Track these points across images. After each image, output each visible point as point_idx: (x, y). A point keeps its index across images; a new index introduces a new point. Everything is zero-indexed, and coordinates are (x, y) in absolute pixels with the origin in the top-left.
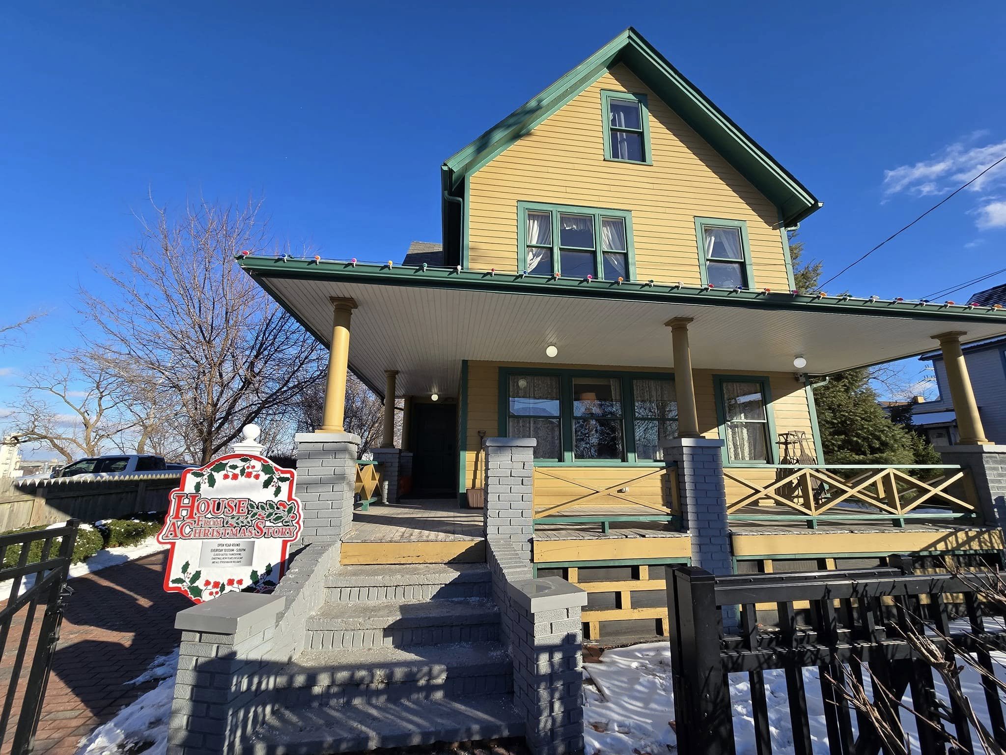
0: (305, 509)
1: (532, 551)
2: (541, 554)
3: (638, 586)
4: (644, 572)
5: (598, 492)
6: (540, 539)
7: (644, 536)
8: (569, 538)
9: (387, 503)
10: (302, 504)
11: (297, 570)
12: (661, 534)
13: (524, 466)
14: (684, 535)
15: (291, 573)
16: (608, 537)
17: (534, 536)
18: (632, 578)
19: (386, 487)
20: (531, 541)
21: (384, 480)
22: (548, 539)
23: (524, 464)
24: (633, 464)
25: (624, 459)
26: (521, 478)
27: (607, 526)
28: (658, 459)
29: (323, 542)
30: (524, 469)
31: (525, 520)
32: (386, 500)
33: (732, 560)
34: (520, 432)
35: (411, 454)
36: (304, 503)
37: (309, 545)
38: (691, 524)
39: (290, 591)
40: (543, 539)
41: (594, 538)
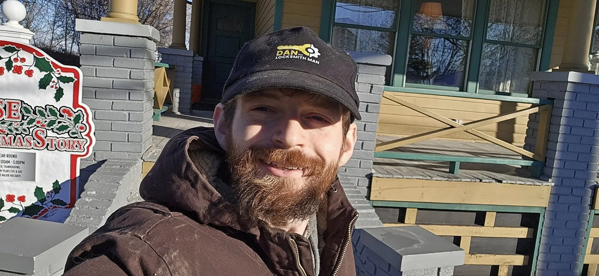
0: (94, 118)
1: (369, 188)
2: (379, 192)
3: (481, 232)
4: (490, 219)
5: (452, 127)
6: (381, 176)
7: (500, 182)
8: (414, 177)
9: (179, 113)
10: (92, 112)
11: (94, 193)
12: (520, 180)
13: (371, 90)
14: (545, 183)
15: (87, 196)
16: (460, 180)
17: (373, 171)
18: (475, 223)
19: (178, 95)
20: (370, 177)
21: (176, 87)
22: (391, 176)
23: (372, 87)
24: (474, 95)
25: (463, 88)
26: (366, 104)
27: (457, 166)
28: (501, 90)
29: (121, 159)
30: (371, 92)
31: (364, 153)
32: (177, 109)
33: (590, 214)
34: (344, 43)
35: (202, 59)
36: (93, 111)
37: (104, 161)
38: (554, 172)
39: (90, 217)
40: (384, 176)
41: (443, 179)
